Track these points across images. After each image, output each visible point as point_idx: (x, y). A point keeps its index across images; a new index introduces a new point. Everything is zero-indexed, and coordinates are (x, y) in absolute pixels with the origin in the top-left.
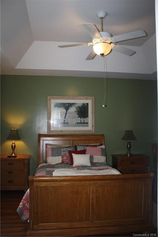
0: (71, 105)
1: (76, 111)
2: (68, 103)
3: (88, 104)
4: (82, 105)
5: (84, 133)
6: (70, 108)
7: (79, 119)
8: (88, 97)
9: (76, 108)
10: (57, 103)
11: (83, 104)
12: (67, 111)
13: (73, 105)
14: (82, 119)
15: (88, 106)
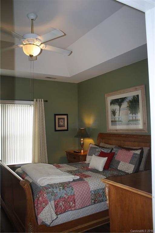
0: (123, 100)
1: (127, 106)
2: (120, 99)
3: (138, 96)
4: (132, 98)
5: (136, 133)
6: (122, 104)
7: (131, 115)
8: (137, 87)
9: (128, 103)
10: (112, 100)
11: (134, 97)
12: (120, 107)
13: (125, 99)
14: (134, 115)
15: (138, 98)
